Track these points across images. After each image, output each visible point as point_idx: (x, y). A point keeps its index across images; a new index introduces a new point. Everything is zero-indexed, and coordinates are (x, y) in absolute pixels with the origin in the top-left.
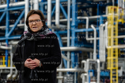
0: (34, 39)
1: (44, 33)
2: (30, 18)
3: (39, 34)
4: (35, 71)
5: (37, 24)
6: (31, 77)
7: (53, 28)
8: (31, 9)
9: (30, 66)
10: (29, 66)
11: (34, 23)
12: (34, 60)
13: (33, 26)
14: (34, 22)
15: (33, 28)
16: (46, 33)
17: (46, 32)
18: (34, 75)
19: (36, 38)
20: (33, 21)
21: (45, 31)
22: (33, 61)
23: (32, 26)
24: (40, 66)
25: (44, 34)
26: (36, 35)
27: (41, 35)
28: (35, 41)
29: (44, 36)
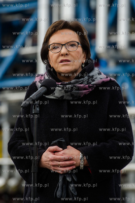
0: (63, 96)
1: (88, 79)
2: (54, 39)
3: (76, 82)
4: (69, 179)
5: (72, 53)
6: (59, 193)
7: (113, 58)
8: (55, 19)
9: (58, 166)
10: (54, 166)
11: (64, 50)
12: (65, 151)
13: (61, 58)
14: (64, 47)
15: (62, 61)
16: (94, 81)
17: (93, 76)
18: (67, 188)
19: (69, 93)
20: (63, 45)
21: (91, 74)
22: (64, 154)
23: (58, 57)
24: (82, 166)
25: (88, 83)
26: (70, 86)
27: (82, 85)
28: (65, 100)
29: (89, 87)
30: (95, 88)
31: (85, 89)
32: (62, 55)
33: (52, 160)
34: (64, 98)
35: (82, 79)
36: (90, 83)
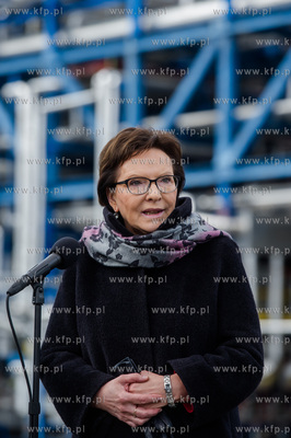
0: (137, 262)
1: (182, 231)
3: (162, 236)
13: (147, 206)
14: (153, 185)
15: (145, 212)
16: (191, 234)
19: (148, 256)
20: (151, 181)
21: (187, 222)
25: (183, 237)
26: (150, 242)
27: (171, 241)
28: (141, 268)
29: (185, 245)
30: (195, 248)
31: (178, 248)
32: (150, 200)
33: (124, 403)
34: (140, 264)
35: (172, 230)
36: (186, 238)
